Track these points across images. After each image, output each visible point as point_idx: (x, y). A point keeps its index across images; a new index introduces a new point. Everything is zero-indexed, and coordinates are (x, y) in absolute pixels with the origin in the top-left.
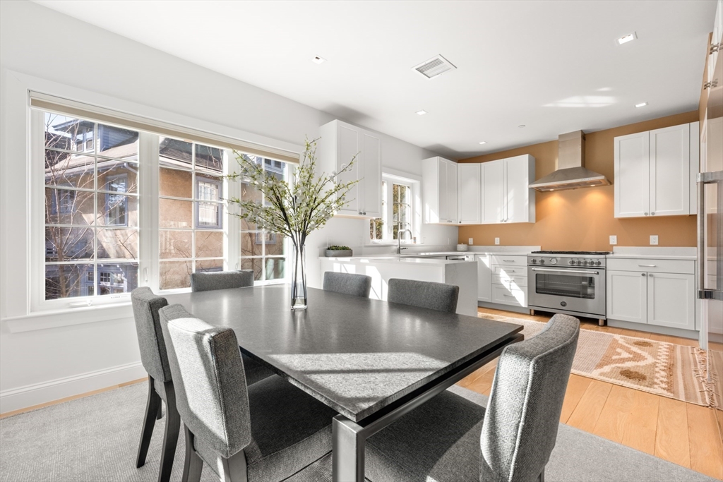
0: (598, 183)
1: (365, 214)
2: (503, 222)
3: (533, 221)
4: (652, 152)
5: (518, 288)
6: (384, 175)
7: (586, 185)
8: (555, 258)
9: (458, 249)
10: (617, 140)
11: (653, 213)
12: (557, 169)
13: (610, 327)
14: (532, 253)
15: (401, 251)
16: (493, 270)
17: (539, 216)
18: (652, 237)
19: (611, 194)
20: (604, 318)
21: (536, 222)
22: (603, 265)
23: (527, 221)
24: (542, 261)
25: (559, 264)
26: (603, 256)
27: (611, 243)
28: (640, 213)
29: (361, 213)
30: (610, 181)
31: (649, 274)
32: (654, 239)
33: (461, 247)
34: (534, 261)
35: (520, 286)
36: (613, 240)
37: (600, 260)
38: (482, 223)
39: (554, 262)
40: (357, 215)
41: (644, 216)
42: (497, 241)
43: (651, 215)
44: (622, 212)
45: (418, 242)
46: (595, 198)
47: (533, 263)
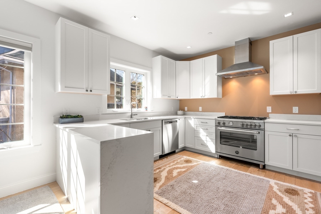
0: (260, 73)
1: (91, 91)
2: (203, 98)
3: (220, 96)
4: (295, 50)
5: (210, 140)
6: (112, 63)
7: (252, 73)
8: (232, 121)
9: (178, 114)
10: (271, 42)
11: (296, 92)
12: (234, 64)
13: (267, 170)
14: (218, 117)
15: (133, 116)
16: (195, 128)
17: (224, 94)
18: (294, 108)
19: (267, 79)
20: (263, 164)
21: (222, 97)
22: (262, 127)
23: (216, 97)
24: (224, 123)
25: (234, 126)
26: (262, 121)
27: (267, 112)
28: (287, 92)
29: (87, 91)
30: (267, 71)
31: (294, 135)
32: (295, 109)
33: (180, 112)
34: (219, 123)
35: (211, 139)
36: (269, 109)
37: (260, 124)
38: (191, 98)
39: (231, 124)
40: (84, 92)
41: (290, 94)
42: (200, 109)
43: (294, 93)
44: (274, 91)
45: (149, 110)
46: (257, 82)
47: (218, 124)
